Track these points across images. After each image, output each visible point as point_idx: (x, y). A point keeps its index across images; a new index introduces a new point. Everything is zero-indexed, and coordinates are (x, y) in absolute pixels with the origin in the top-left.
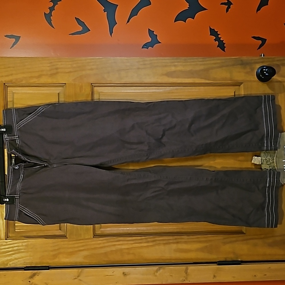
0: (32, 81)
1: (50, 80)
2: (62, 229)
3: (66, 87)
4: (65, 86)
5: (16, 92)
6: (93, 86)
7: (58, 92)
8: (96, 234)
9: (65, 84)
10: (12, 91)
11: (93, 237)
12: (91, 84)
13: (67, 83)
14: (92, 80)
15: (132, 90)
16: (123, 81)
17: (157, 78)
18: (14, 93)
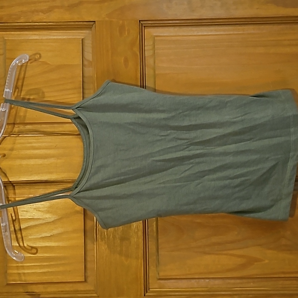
0: (36, 18)
1: (67, 17)
2: (89, 280)
3: (95, 27)
4: (94, 25)
5: (10, 39)
6: (143, 25)
7: (83, 37)
8: (149, 289)
9: (95, 22)
10: (3, 38)
11: (144, 296)
12: (140, 21)
13: (97, 21)
14: (141, 15)
15: (211, 31)
16: (195, 16)
17: (257, 9)
18: (6, 40)
